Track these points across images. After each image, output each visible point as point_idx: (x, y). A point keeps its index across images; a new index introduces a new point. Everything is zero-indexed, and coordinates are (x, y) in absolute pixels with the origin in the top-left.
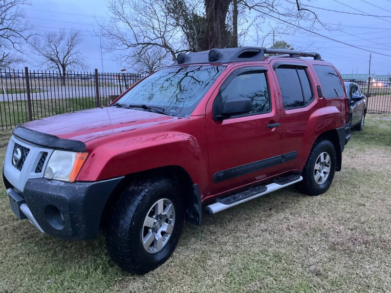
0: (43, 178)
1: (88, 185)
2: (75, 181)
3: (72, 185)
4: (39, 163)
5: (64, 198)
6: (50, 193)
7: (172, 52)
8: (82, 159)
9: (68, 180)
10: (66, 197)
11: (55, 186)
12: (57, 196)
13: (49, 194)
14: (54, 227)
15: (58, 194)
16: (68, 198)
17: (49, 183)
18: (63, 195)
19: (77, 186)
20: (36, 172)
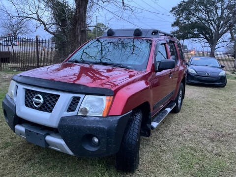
0: (77, 115)
1: (118, 118)
2: (108, 116)
3: (106, 119)
4: (70, 105)
5: (103, 128)
6: (89, 125)
7: (44, 24)
8: (109, 100)
9: (101, 115)
10: (105, 127)
11: (92, 120)
12: (96, 127)
13: (87, 127)
14: (88, 149)
15: (97, 126)
16: (106, 128)
17: (85, 118)
18: (102, 126)
19: (111, 119)
20: (68, 111)
